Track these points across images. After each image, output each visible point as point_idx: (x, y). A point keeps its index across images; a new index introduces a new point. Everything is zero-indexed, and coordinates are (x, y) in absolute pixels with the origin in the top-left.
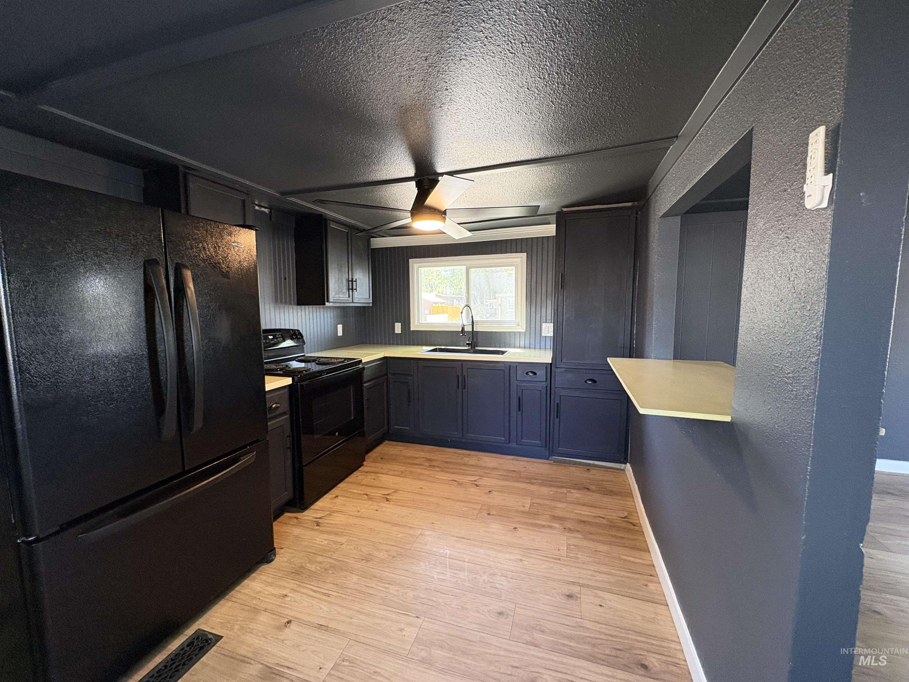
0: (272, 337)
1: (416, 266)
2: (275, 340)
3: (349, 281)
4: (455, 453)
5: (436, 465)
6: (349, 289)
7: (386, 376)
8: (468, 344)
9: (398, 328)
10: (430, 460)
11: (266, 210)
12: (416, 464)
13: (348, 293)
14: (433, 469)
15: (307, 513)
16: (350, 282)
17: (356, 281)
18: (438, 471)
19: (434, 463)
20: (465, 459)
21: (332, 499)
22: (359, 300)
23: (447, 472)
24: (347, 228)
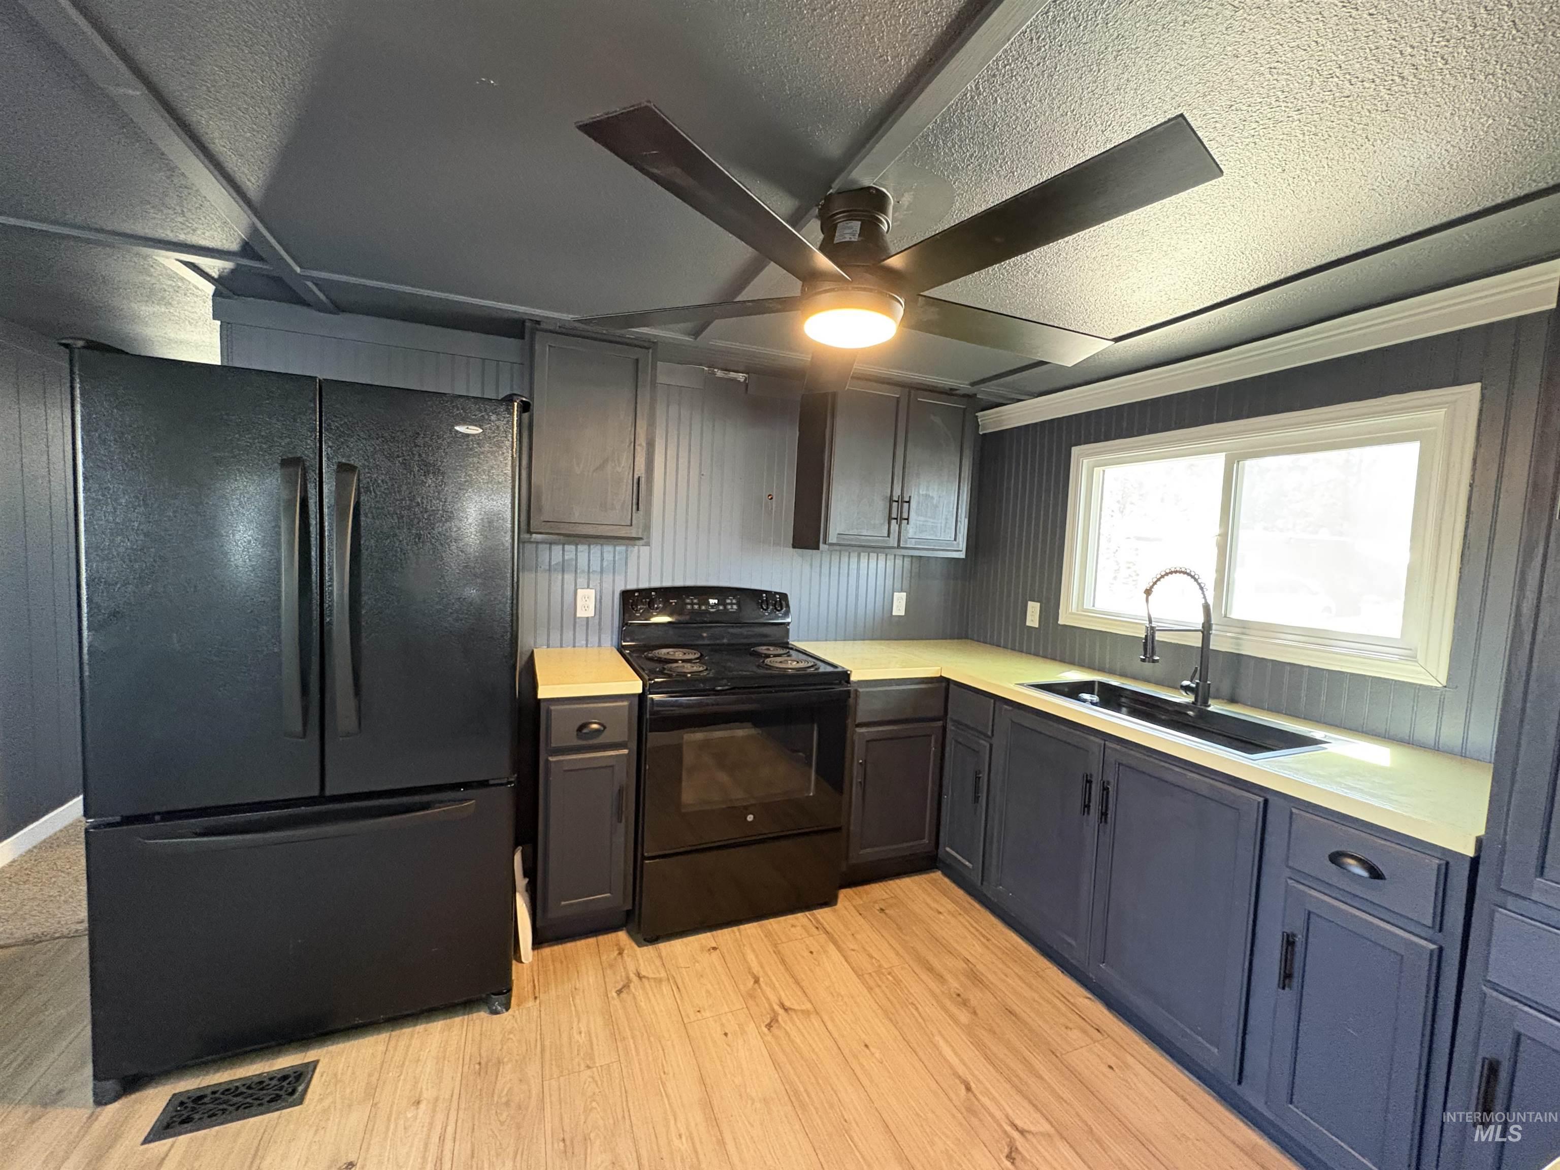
0: (716, 601)
1: (1086, 462)
2: (721, 608)
3: (891, 500)
4: (1064, 998)
5: (974, 1002)
6: (890, 519)
7: (940, 723)
8: (1187, 689)
9: (1033, 615)
10: (975, 977)
11: (741, 377)
12: (930, 969)
13: (886, 527)
14: (953, 1009)
15: (649, 951)
16: (895, 504)
17: (909, 502)
18: (956, 1021)
19: (975, 996)
20: (1075, 1034)
21: (702, 949)
22: (916, 543)
23: (979, 1045)
24: (899, 389)
